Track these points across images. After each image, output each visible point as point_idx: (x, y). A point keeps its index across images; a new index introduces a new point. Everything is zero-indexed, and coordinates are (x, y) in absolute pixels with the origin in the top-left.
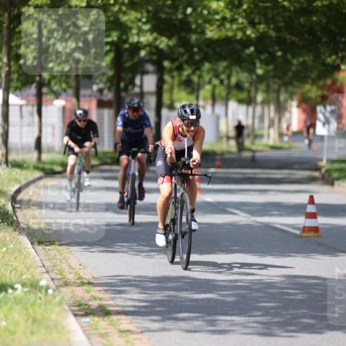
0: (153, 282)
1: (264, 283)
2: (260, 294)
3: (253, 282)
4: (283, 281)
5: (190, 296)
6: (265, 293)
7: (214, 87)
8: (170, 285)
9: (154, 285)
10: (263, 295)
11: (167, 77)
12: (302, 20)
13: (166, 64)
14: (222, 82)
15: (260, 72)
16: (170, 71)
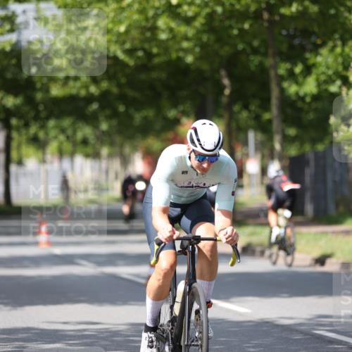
0: (4, 334)
1: (110, 332)
2: (107, 343)
3: (100, 331)
4: (128, 329)
5: (39, 346)
6: (113, 341)
7: (61, 143)
8: (20, 336)
9: (5, 336)
10: (110, 343)
11: (15, 135)
12: (143, 76)
13: (14, 122)
14: (68, 138)
15: (104, 126)
16: (18, 129)
